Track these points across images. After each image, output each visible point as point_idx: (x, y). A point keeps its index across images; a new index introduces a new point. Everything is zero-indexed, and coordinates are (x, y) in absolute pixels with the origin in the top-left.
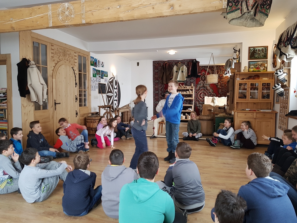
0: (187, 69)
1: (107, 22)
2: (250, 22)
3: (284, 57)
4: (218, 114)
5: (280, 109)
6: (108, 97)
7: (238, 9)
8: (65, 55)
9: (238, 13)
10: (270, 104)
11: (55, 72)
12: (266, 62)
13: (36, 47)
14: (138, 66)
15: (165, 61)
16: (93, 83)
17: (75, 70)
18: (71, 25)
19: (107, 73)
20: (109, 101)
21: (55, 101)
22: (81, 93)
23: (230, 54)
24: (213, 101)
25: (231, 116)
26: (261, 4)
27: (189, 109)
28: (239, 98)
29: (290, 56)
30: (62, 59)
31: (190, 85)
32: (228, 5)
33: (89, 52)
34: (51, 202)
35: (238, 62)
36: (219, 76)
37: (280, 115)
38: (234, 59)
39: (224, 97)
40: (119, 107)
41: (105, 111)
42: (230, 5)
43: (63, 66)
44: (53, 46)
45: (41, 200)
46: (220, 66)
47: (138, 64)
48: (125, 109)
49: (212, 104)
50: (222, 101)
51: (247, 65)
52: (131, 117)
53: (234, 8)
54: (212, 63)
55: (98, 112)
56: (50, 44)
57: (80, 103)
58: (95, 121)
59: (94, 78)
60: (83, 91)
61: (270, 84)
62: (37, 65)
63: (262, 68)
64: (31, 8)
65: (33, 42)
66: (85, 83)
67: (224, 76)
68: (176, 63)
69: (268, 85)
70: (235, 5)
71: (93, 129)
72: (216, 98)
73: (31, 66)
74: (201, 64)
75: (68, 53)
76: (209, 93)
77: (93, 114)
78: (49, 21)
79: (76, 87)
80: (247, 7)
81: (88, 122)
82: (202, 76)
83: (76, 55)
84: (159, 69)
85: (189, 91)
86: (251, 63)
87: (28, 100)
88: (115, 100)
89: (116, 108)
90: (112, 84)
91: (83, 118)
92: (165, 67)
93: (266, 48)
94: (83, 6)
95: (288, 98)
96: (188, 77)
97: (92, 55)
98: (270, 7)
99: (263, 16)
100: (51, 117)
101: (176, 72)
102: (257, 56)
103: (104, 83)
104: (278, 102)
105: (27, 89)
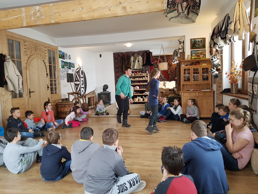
0: (142, 58)
1: (72, 22)
2: (184, 20)
3: (216, 46)
4: (168, 95)
5: (217, 88)
6: (76, 85)
7: (176, 10)
8: (36, 50)
9: (176, 13)
10: (209, 84)
11: (28, 64)
12: (204, 51)
13: (11, 43)
14: (101, 57)
15: (124, 53)
16: (62, 73)
17: (46, 63)
18: (42, 25)
19: (74, 64)
20: (77, 89)
21: (29, 90)
22: (52, 83)
23: (176, 46)
24: (164, 85)
25: (179, 97)
26: (193, 5)
27: (145, 92)
28: (184, 81)
29: (221, 46)
30: (34, 53)
31: (146, 72)
32: (168, 6)
33: (57, 47)
34: (32, 172)
35: (182, 51)
36: (168, 64)
37: (217, 93)
38: (180, 49)
39: (173, 81)
40: (86, 93)
41: (74, 97)
42: (169, 7)
43: (35, 60)
44: (25, 42)
45: (23, 171)
46: (169, 56)
47: (101, 56)
48: (91, 95)
49: (164, 87)
50: (171, 85)
51: (190, 54)
52: (96, 102)
53: (172, 9)
54: (162, 54)
55: (68, 98)
56: (23, 41)
57: (52, 92)
58: (65, 106)
59: (63, 69)
60: (54, 81)
61: (208, 68)
62: (12, 59)
63: (201, 56)
64: (7, 11)
65: (8, 39)
66: (55, 74)
67: (173, 63)
68: (133, 54)
69: (207, 69)
70: (173, 6)
71: (64, 113)
72: (167, 83)
73: (7, 60)
74: (154, 54)
75: (39, 48)
76: (162, 78)
77: (63, 100)
78: (23, 22)
79: (47, 77)
80: (182, 8)
81: (59, 107)
82: (155, 65)
83: (46, 49)
84: (119, 60)
85: (145, 77)
86: (193, 52)
87: (6, 89)
88: (82, 88)
89: (83, 94)
90: (78, 73)
91: (55, 104)
92: (124, 57)
93: (204, 39)
94: (52, 9)
95: (221, 79)
96: (144, 65)
97: (60, 49)
98: (199, 8)
99: (194, 15)
100: (26, 104)
101: (134, 61)
102: (197, 46)
103: (72, 73)
104: (215, 83)
105: (4, 80)
